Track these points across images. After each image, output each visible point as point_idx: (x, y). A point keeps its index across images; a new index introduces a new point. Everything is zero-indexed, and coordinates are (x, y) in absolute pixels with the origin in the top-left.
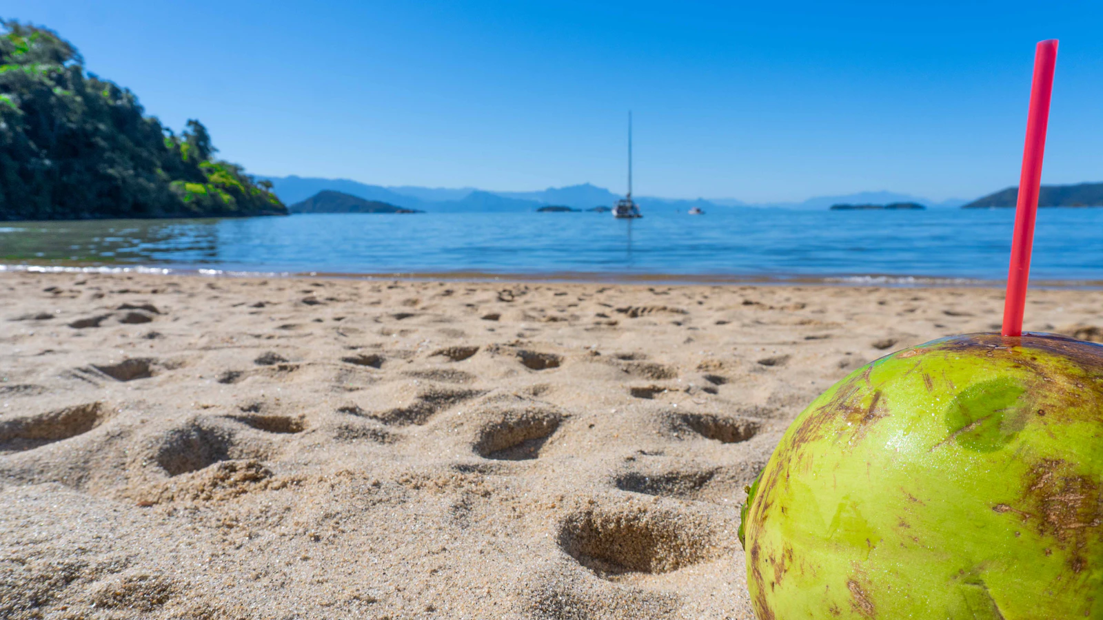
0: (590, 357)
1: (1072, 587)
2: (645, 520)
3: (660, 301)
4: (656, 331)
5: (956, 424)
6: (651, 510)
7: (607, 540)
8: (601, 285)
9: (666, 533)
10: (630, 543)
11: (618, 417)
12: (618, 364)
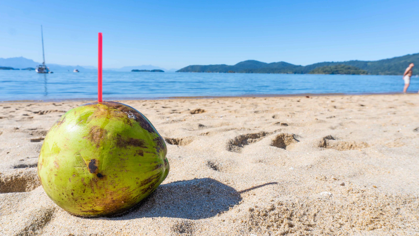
0: (14, 130)
1: (97, 151)
2: (22, 175)
3: (56, 108)
4: (50, 120)
5: (78, 121)
6: (24, 172)
7: (8, 185)
8: (29, 104)
9: (30, 178)
10: (17, 184)
11: (20, 148)
12: (28, 132)
